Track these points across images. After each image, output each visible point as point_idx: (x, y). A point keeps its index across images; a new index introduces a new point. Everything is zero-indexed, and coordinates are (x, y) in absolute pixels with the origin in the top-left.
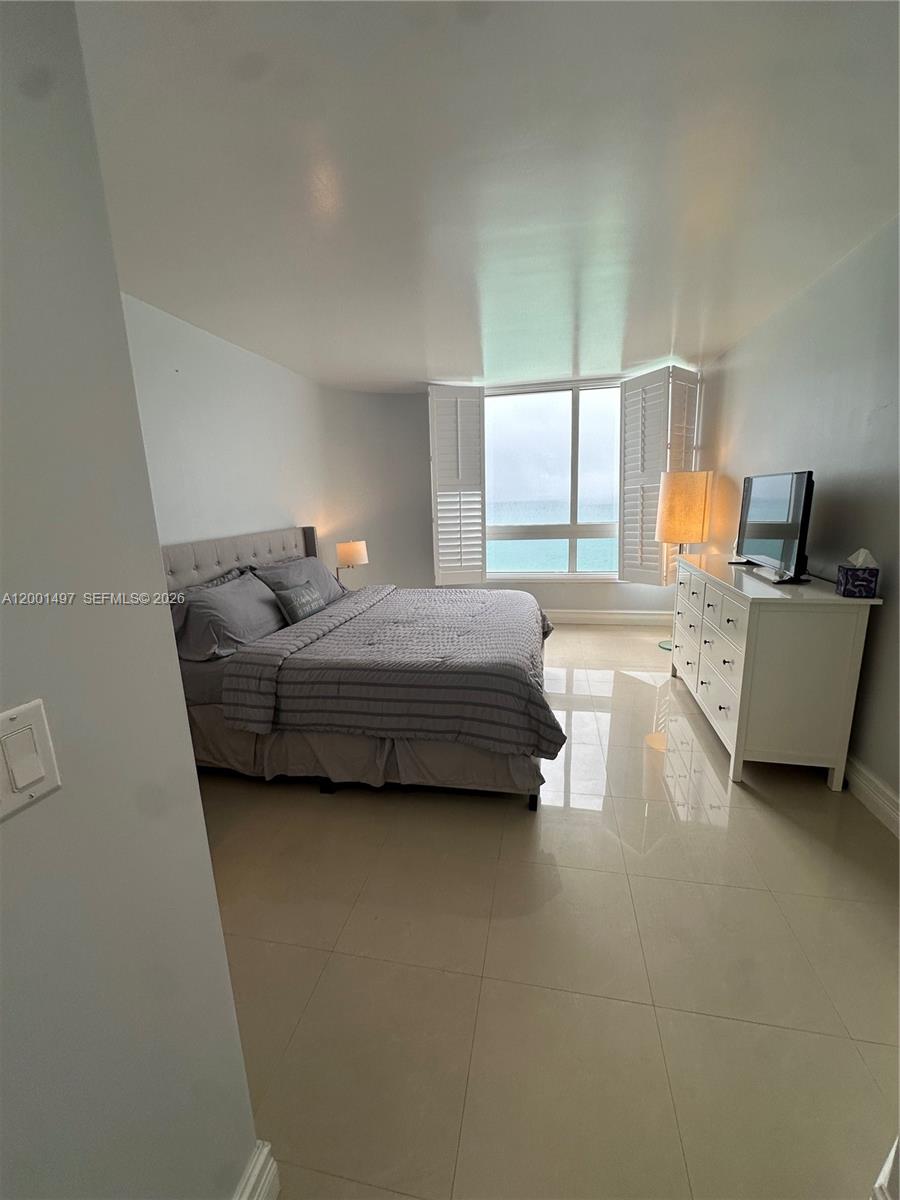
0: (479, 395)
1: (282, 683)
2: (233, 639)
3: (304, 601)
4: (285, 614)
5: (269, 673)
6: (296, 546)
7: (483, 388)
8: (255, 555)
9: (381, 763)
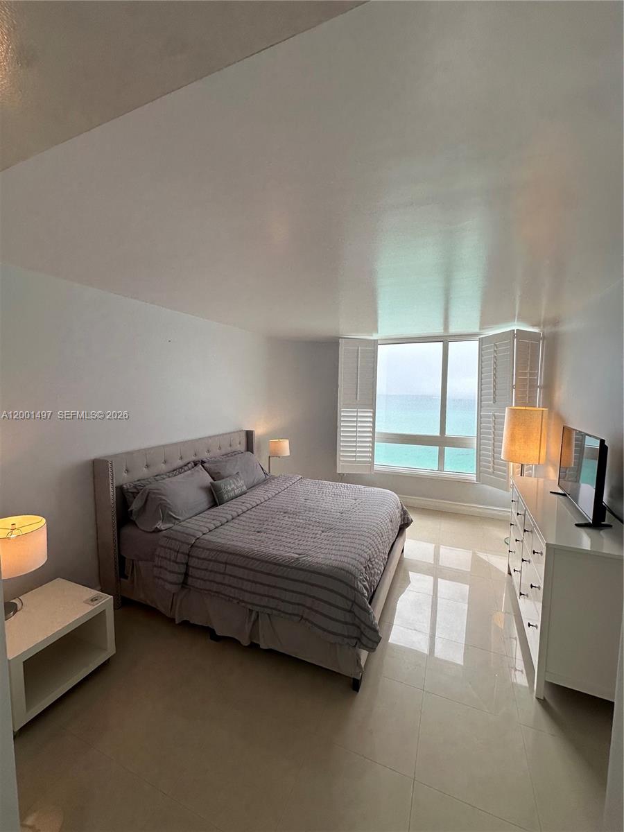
0: (375, 343)
1: (193, 557)
2: (173, 517)
3: (229, 488)
4: (215, 498)
5: (185, 548)
6: (240, 443)
7: (377, 340)
8: (208, 451)
9: (248, 628)
